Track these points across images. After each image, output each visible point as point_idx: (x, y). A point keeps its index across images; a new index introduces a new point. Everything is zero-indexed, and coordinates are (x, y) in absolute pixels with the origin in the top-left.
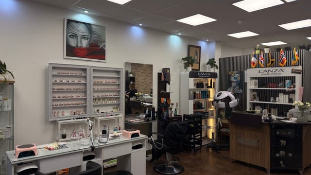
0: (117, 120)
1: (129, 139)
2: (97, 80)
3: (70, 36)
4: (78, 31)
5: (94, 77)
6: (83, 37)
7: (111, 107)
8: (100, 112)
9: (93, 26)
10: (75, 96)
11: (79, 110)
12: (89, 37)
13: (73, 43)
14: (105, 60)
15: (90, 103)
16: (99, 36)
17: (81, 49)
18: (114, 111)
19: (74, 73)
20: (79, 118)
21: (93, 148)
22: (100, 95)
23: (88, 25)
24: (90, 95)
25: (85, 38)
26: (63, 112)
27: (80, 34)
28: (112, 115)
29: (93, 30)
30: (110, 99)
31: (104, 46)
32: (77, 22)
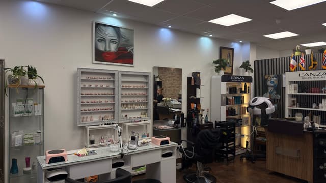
0: (145, 126)
1: (159, 146)
2: (125, 85)
3: (99, 40)
4: (106, 35)
5: (123, 82)
6: (112, 41)
7: (139, 113)
8: (128, 117)
9: (121, 30)
10: (103, 101)
11: (107, 115)
12: (117, 41)
13: (101, 47)
14: (133, 64)
15: (118, 108)
16: (127, 40)
17: (110, 53)
18: (142, 116)
19: (103, 77)
20: (108, 124)
21: (122, 155)
22: (128, 100)
23: (116, 29)
24: (119, 100)
25: (113, 42)
26: (91, 117)
27: (108, 38)
28: (140, 121)
29: (122, 33)
30: (138, 104)
31: (133, 50)
32: (105, 26)
